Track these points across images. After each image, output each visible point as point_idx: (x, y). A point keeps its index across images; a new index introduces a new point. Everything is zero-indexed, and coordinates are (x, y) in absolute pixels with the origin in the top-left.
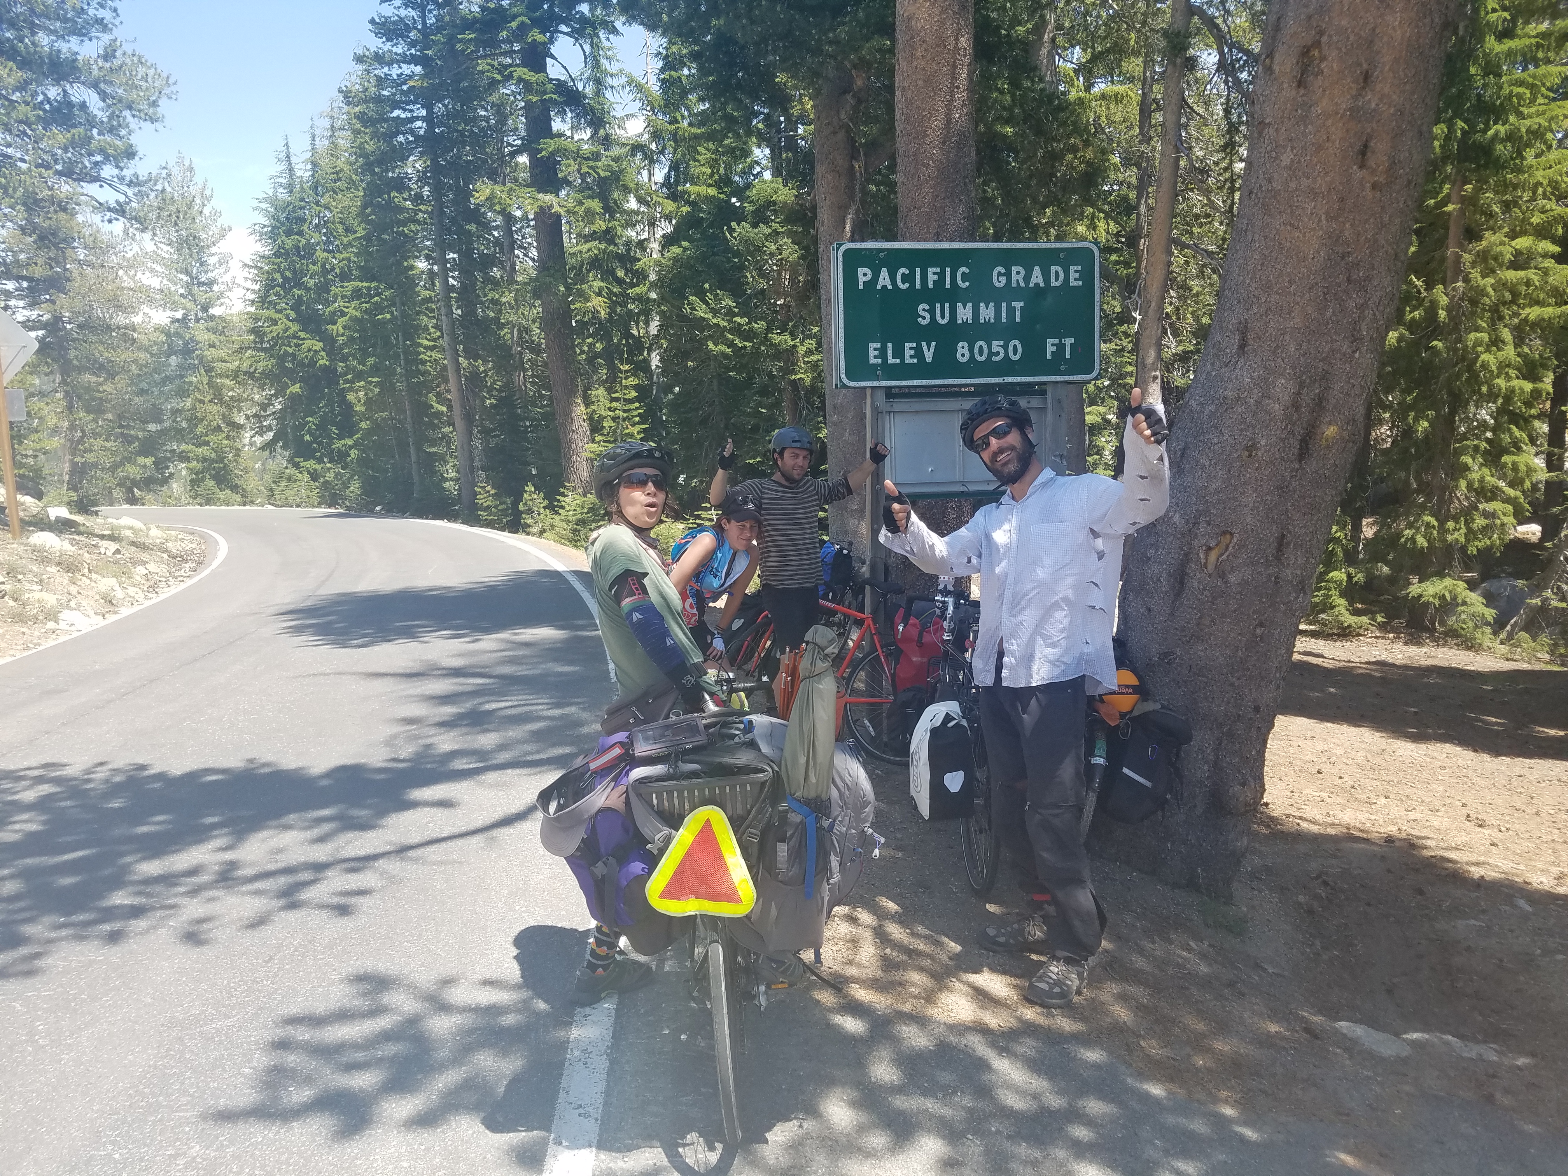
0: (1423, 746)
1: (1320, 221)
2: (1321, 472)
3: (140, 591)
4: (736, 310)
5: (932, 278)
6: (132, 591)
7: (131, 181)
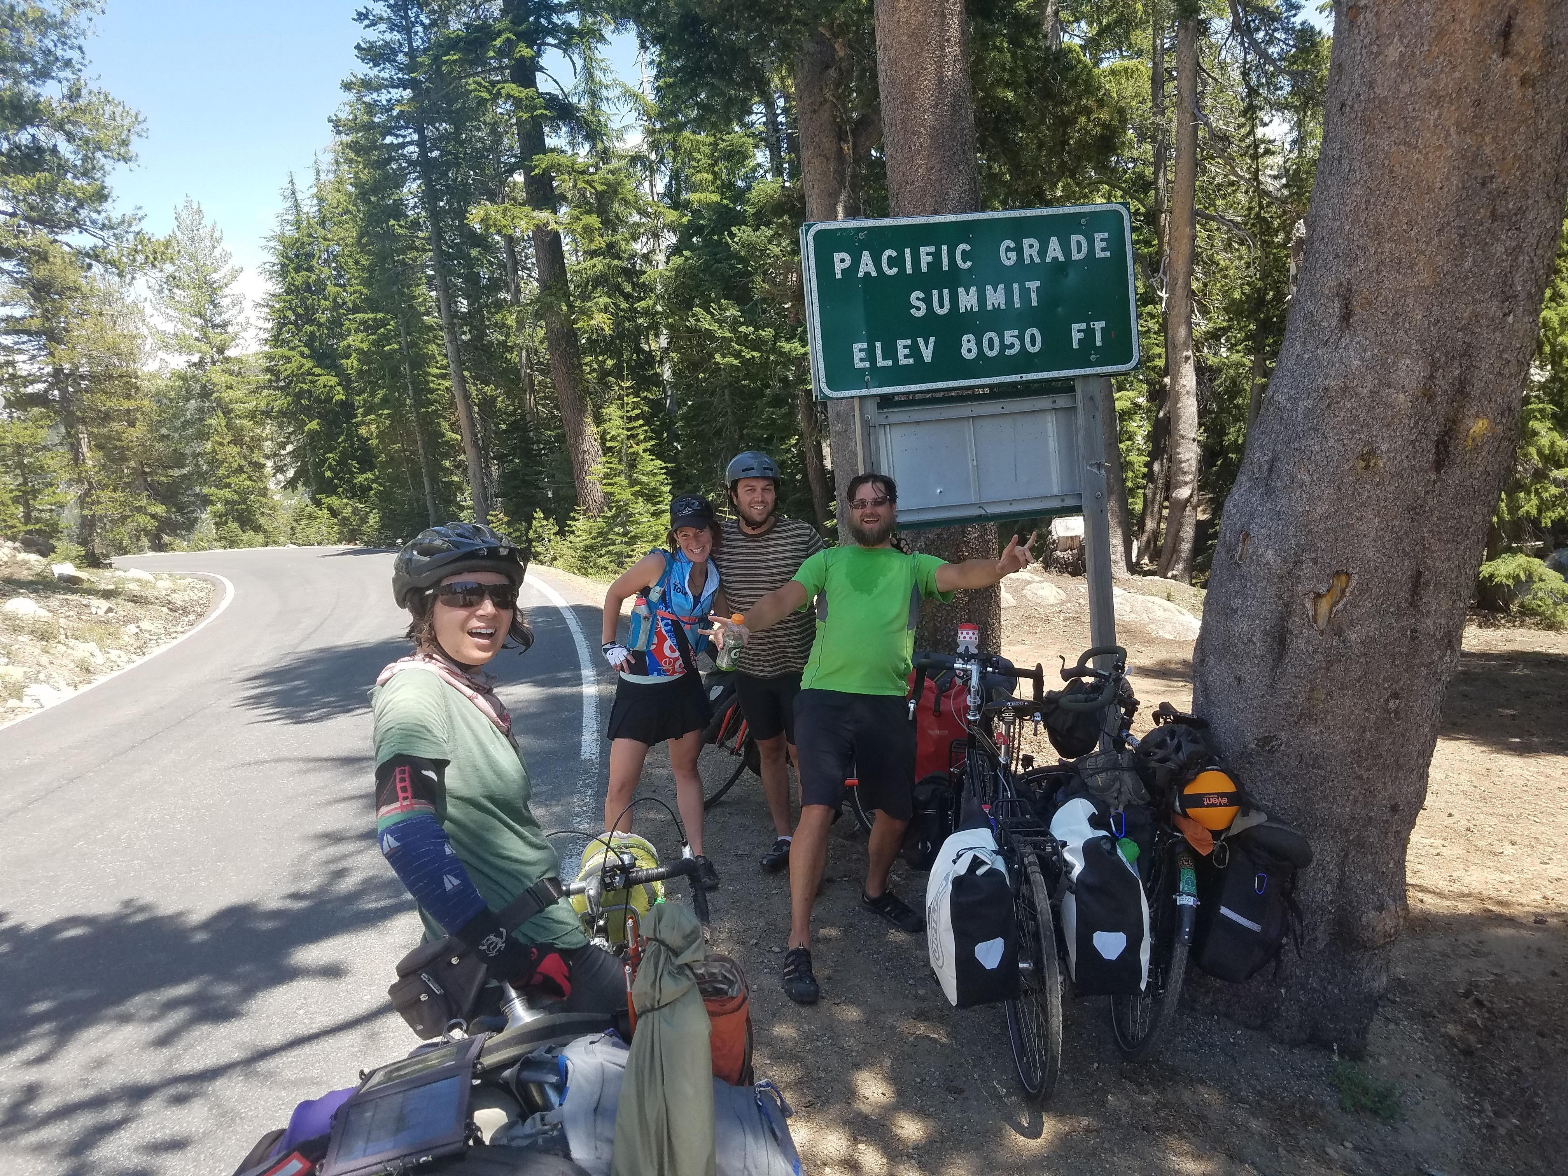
0: (1532, 761)
1: (1448, 135)
2: (1468, 483)
3: (123, 654)
4: (741, 319)
5: (925, 260)
6: (114, 654)
7: (104, 225)
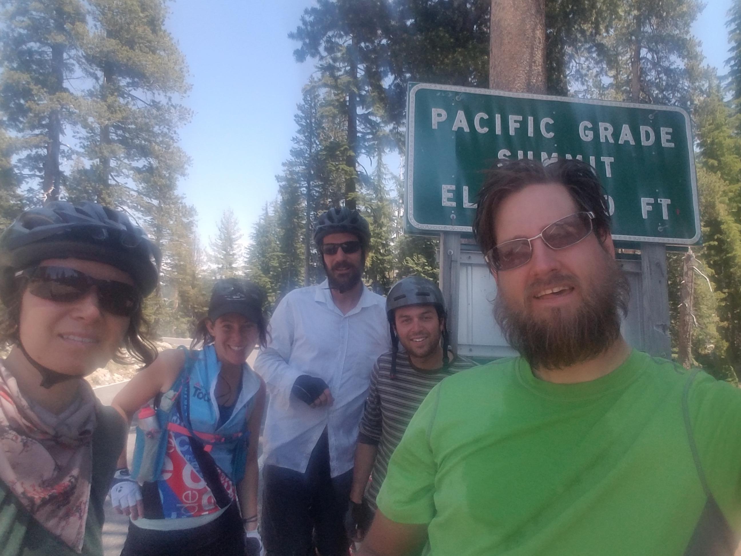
4: (427, 264)
5: (513, 126)
